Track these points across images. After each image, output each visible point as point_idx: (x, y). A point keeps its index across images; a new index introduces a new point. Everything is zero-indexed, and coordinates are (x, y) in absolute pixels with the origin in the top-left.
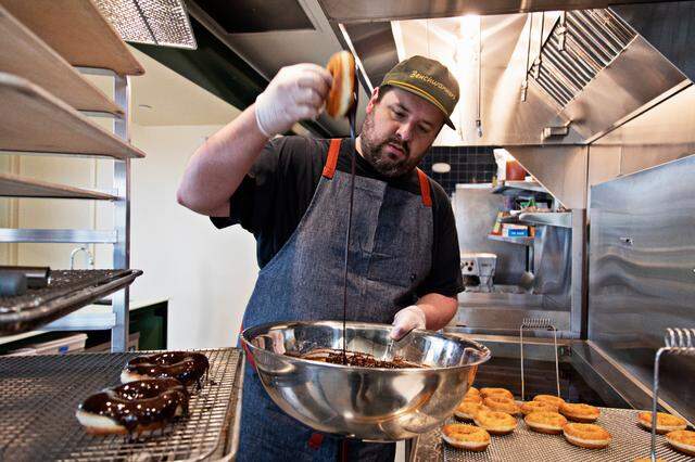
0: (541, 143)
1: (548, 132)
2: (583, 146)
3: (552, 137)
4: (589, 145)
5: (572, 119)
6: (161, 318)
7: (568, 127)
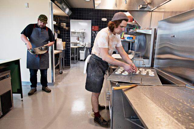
0: (138, 10)
1: (141, 6)
2: (150, 11)
3: (142, 8)
4: (152, 11)
5: (148, 2)
6: (17, 65)
7: (147, 5)
